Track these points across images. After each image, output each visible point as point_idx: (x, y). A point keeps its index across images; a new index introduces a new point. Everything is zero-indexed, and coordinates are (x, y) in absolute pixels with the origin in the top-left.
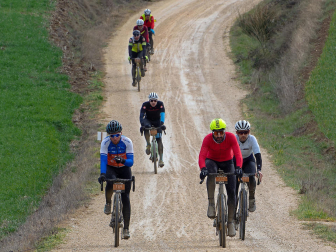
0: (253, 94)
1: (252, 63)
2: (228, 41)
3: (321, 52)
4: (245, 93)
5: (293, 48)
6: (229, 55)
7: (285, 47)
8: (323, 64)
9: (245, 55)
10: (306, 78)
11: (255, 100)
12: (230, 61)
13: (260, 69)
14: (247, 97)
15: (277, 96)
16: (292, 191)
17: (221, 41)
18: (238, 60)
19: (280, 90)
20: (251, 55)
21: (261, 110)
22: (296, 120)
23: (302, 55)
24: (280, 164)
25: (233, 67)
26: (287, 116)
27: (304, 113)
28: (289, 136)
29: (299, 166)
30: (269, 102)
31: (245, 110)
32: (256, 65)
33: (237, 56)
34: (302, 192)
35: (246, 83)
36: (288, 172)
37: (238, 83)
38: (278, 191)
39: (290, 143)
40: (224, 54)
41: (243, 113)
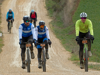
0: (54, 20)
1: (54, 10)
2: (45, 2)
3: (78, 6)
4: (51, 20)
5: (68, 4)
6: (45, 7)
7: (65, 4)
8: (79, 10)
9: (51, 7)
10: (73, 14)
11: (54, 22)
12: (45, 9)
13: (56, 12)
14: (52, 21)
15: (62, 21)
16: (69, 52)
17: (42, 3)
18: (48, 9)
19: (63, 19)
20: (53, 7)
21: (57, 26)
22: (69, 29)
23: (71, 7)
24: (64, 44)
25: (47, 11)
26: (66, 28)
27: (72, 26)
28: (67, 34)
29: (71, 44)
30: (60, 23)
31: (51, 26)
32: (55, 10)
33: (48, 7)
34: (72, 53)
35: (52, 17)
36: (67, 46)
37: (48, 17)
38: (63, 52)
39: (67, 37)
40: (43, 6)
41: (50, 27)
